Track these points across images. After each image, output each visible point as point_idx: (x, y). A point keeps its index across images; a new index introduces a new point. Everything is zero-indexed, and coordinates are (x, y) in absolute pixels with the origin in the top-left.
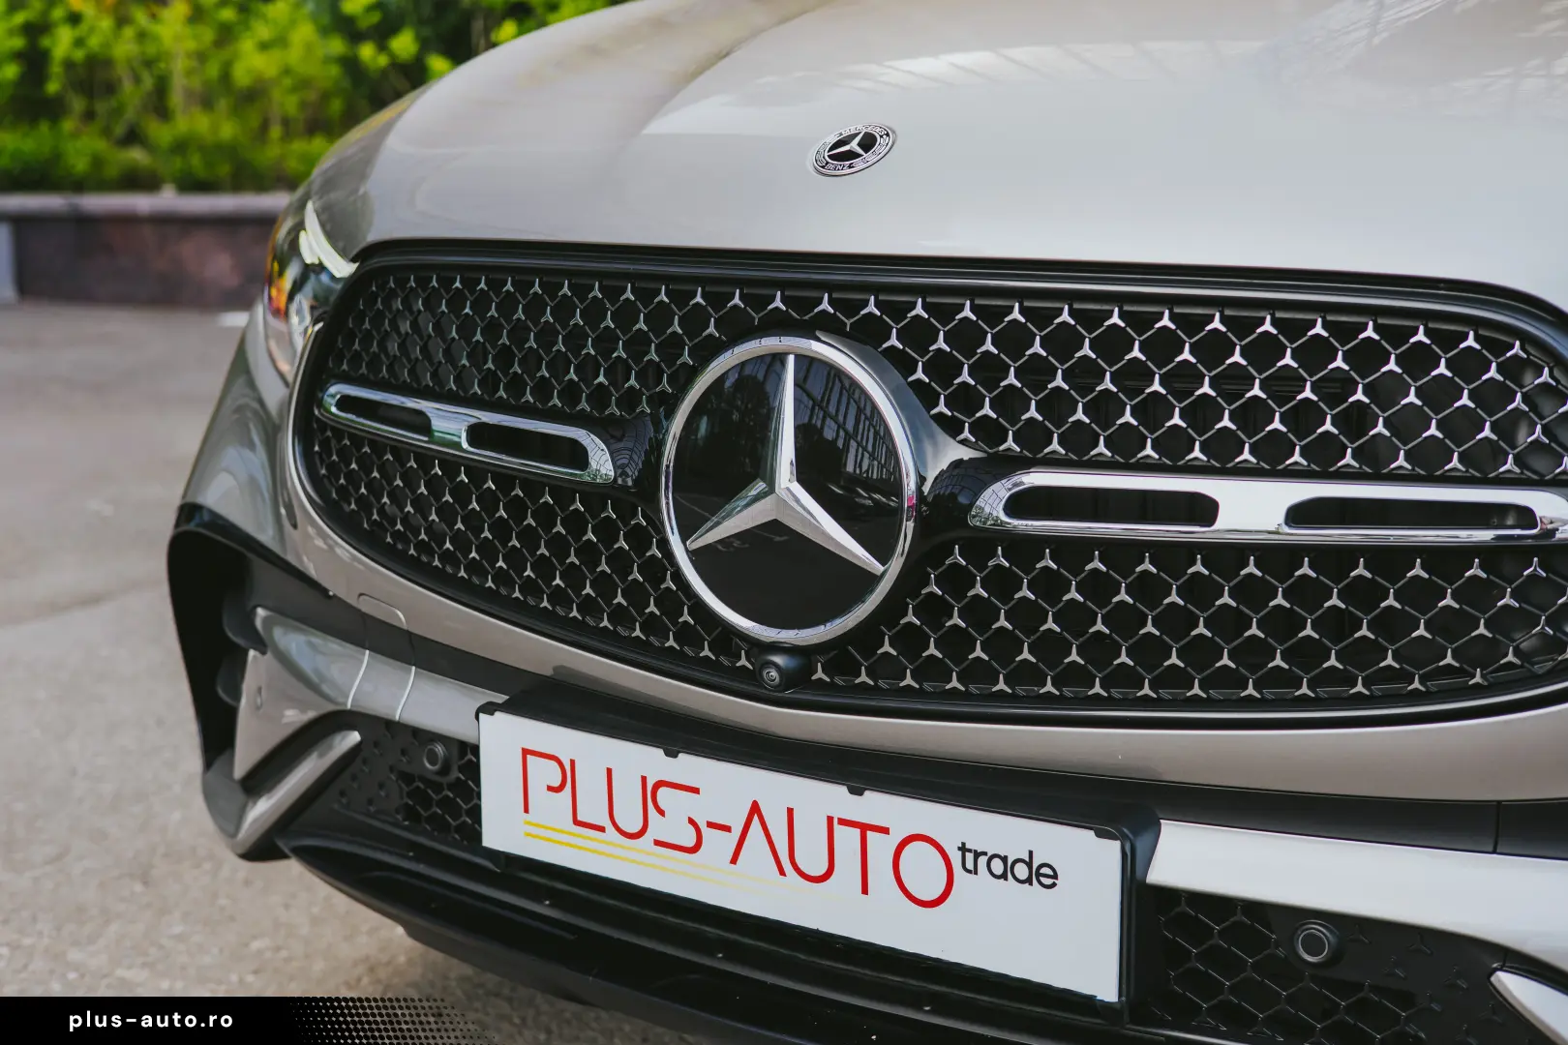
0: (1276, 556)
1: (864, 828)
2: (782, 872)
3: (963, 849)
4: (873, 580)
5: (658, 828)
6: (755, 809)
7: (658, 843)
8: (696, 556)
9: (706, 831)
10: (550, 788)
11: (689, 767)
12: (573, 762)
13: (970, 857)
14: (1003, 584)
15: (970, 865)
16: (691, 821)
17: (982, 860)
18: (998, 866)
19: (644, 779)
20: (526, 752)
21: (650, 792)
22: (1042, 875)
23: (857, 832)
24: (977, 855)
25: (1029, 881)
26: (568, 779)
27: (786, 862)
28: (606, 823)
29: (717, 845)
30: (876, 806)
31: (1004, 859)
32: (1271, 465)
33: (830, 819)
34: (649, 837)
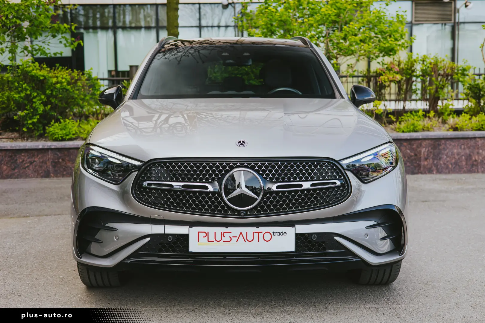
0: (308, 190)
1: (258, 233)
2: (245, 241)
3: (273, 233)
4: (257, 199)
5: (224, 239)
6: (241, 233)
7: (223, 241)
8: (228, 200)
9: (232, 238)
10: (203, 237)
11: (230, 229)
12: (208, 232)
13: (274, 233)
14: (274, 198)
15: (274, 234)
16: (230, 237)
17: (276, 234)
18: (278, 234)
19: (221, 232)
20: (199, 232)
21: (222, 234)
22: (284, 234)
23: (257, 233)
24: (275, 233)
25: (283, 235)
26: (207, 234)
27: (246, 240)
28: (214, 240)
29: (234, 240)
30: (261, 229)
31: (279, 233)
32: (307, 180)
33: (253, 232)
34: (222, 241)
